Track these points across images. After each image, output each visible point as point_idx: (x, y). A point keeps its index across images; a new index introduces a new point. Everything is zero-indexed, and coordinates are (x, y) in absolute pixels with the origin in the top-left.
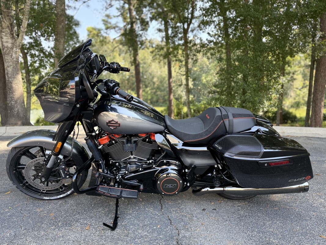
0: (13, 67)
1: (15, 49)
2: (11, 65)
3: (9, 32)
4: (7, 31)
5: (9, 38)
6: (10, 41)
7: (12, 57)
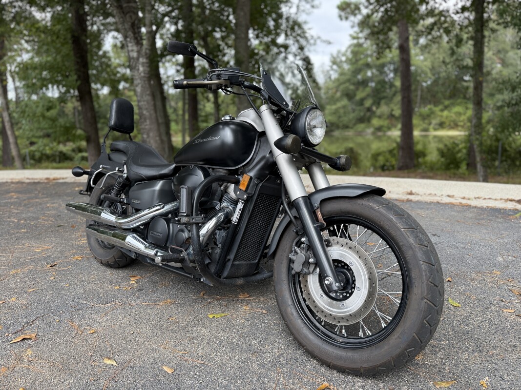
0: (142, 86)
1: (141, 60)
2: (139, 84)
3: (132, 35)
4: (130, 35)
5: (134, 44)
6: (135, 48)
7: (140, 72)
